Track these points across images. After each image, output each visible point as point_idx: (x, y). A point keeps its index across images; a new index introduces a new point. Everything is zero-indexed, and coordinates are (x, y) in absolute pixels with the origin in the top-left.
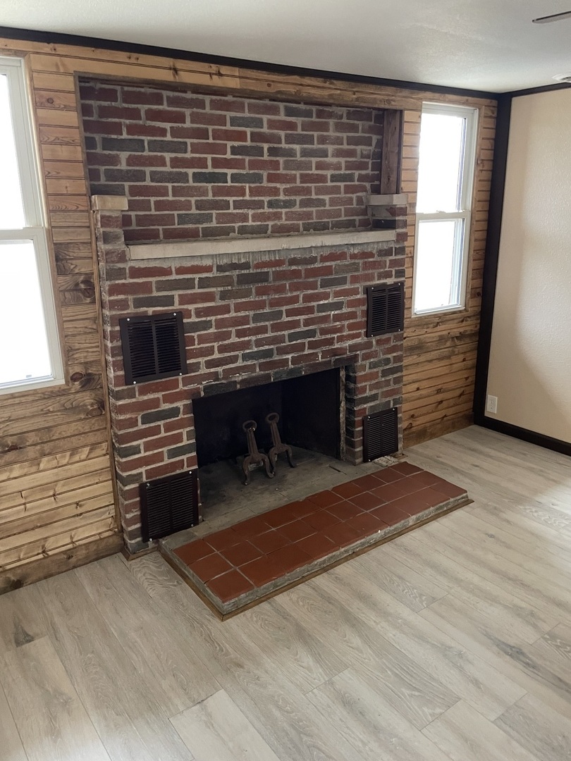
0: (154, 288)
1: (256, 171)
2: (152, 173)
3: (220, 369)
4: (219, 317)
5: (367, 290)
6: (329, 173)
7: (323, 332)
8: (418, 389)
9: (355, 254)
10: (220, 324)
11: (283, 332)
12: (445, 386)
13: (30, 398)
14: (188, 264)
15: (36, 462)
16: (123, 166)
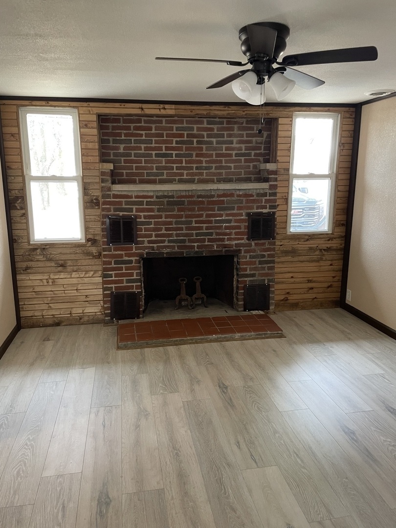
0: (124, 204)
1: (189, 152)
2: (135, 153)
3: (155, 245)
4: (156, 220)
5: (248, 214)
6: (234, 153)
7: (217, 234)
8: (292, 277)
9: (240, 195)
10: (156, 223)
11: (192, 232)
12: (314, 279)
13: (70, 246)
14: (141, 194)
15: (70, 273)
16: (121, 151)
